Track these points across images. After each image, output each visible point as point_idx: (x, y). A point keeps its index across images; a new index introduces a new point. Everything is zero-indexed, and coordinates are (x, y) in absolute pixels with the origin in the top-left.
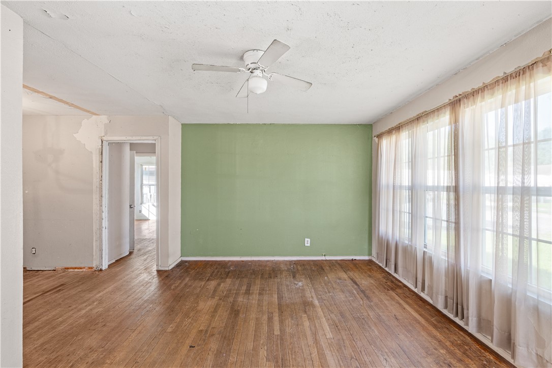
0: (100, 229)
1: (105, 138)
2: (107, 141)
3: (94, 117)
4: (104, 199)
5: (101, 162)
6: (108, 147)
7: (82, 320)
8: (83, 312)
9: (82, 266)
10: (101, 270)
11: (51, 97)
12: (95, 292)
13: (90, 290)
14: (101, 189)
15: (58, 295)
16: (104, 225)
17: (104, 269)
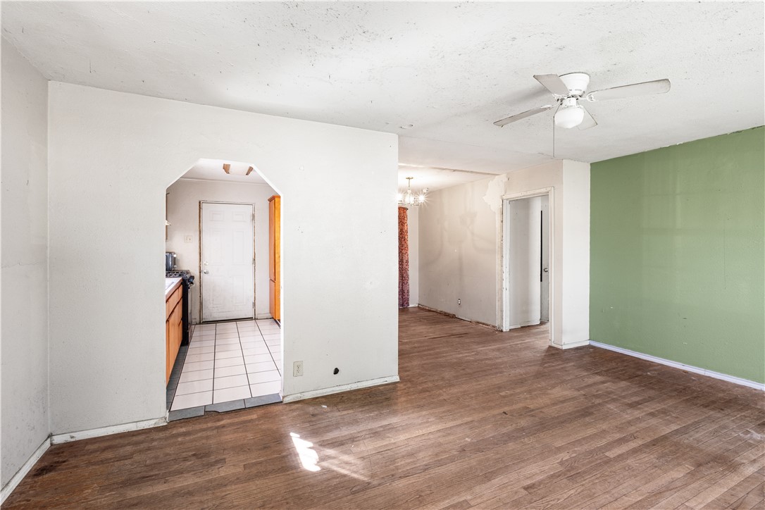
0: (501, 290)
1: (504, 197)
2: (507, 200)
3: (497, 177)
4: (504, 259)
5: (502, 221)
6: (509, 206)
7: (455, 361)
8: (461, 355)
9: (489, 323)
10: (502, 331)
11: (454, 171)
12: (481, 346)
13: (479, 343)
14: (502, 248)
15: (457, 339)
16: (504, 286)
17: (504, 330)
